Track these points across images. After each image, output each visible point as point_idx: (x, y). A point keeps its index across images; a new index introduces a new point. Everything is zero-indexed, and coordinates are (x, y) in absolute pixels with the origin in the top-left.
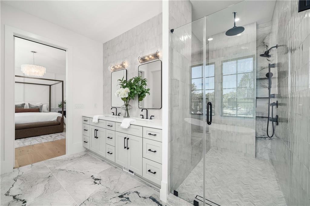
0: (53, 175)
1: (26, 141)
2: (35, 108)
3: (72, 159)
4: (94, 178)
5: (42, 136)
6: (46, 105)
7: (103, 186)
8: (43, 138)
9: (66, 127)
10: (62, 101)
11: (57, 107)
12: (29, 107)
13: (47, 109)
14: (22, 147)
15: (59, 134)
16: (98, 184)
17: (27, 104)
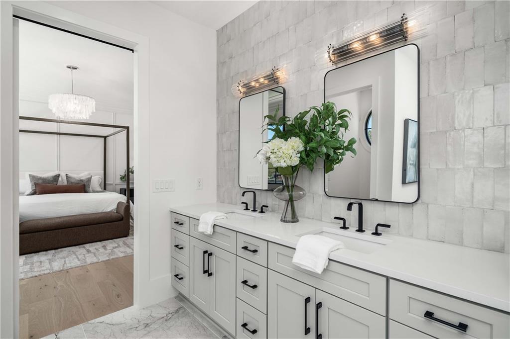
1: (57, 257)
2: (78, 184)
5: (87, 246)
6: (98, 177)
8: (89, 251)
9: (133, 224)
10: (126, 168)
11: (118, 181)
12: (68, 181)
13: (100, 185)
14: (47, 274)
15: (120, 241)
17: (63, 175)
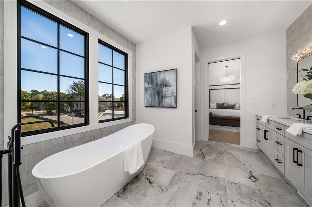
0: (223, 154)
2: (230, 106)
3: (242, 150)
4: (252, 175)
7: (256, 186)
8: (231, 128)
12: (227, 105)
16: (252, 181)
17: (226, 103)
